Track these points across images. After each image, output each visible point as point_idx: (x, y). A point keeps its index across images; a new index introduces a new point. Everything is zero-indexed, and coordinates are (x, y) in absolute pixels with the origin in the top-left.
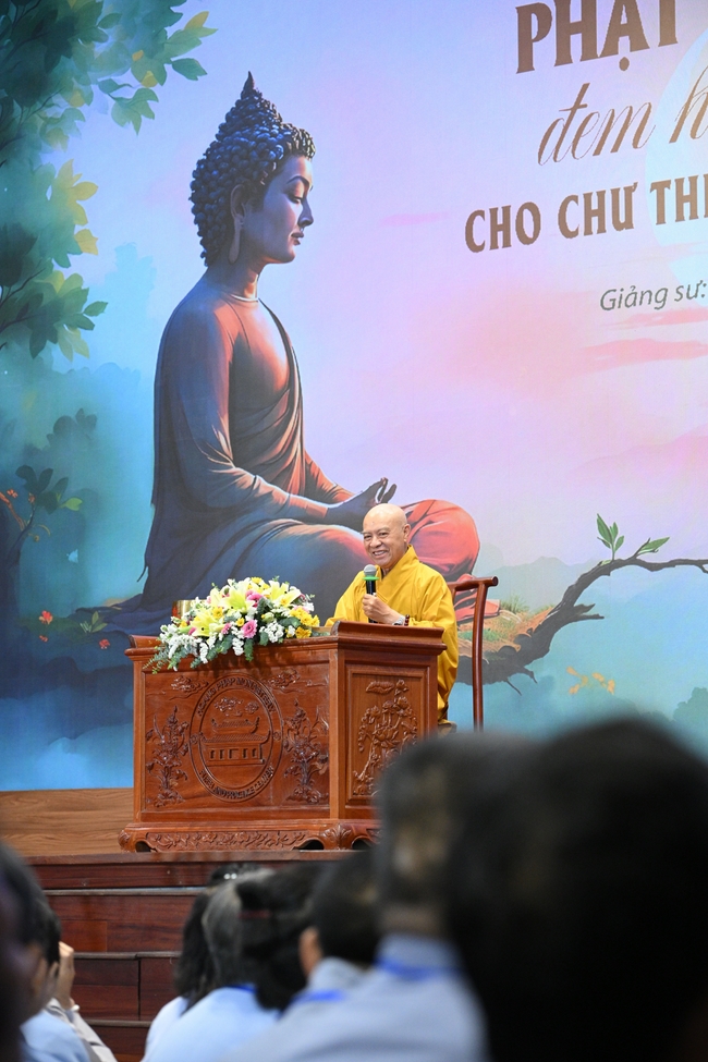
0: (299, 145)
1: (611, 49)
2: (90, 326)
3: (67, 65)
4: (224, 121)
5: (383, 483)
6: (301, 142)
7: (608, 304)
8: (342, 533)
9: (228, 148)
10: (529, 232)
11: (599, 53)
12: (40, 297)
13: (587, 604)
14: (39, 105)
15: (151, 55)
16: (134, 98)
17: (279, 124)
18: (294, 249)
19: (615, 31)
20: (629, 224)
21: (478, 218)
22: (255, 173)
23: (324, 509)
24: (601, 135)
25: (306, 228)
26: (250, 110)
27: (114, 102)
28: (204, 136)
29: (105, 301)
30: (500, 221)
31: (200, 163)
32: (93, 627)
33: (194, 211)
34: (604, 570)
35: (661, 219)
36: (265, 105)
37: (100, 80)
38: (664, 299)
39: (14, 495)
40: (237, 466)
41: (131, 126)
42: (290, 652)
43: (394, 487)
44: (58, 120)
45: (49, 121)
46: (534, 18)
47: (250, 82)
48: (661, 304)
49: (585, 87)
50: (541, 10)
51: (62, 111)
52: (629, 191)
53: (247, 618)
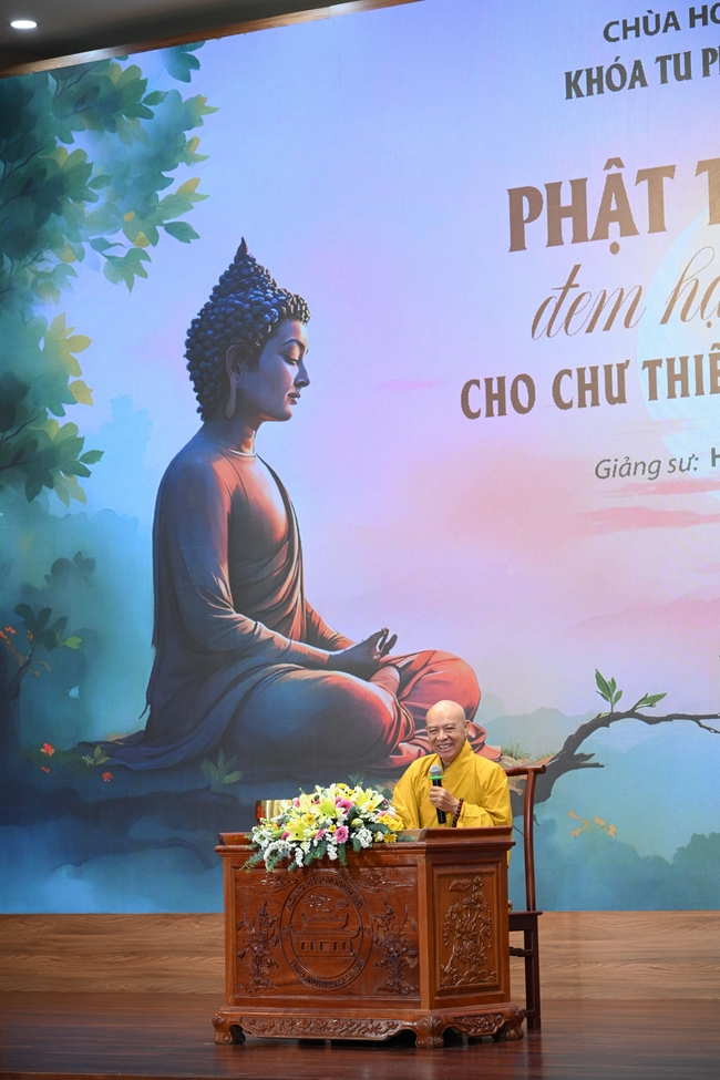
0: (294, 310)
1: (601, 233)
2: (87, 474)
3: (57, 222)
4: (218, 284)
5: (384, 633)
6: (296, 308)
7: (602, 473)
8: (343, 678)
9: (223, 309)
10: (524, 401)
11: (590, 236)
12: (35, 443)
13: (587, 753)
14: (29, 259)
15: (142, 216)
16: (127, 257)
17: (273, 289)
18: (290, 408)
19: (605, 217)
20: (621, 399)
21: (474, 387)
22: (250, 335)
23: (325, 655)
24: (593, 314)
25: (302, 389)
26: (243, 275)
27: (106, 260)
28: (196, 297)
29: (101, 450)
30: (495, 390)
31: (194, 322)
32: (96, 760)
33: (189, 368)
34: (603, 722)
35: (653, 396)
36: (259, 270)
37: (91, 238)
38: (658, 471)
39: (13, 632)
40: (237, 612)
41: (124, 283)
42: (379, 855)
43: (395, 637)
44: (50, 275)
45: (40, 275)
46: (525, 200)
47: (243, 248)
48: (654, 475)
49: (577, 268)
50: (531, 193)
51: (53, 266)
52: (622, 368)
53: (339, 824)
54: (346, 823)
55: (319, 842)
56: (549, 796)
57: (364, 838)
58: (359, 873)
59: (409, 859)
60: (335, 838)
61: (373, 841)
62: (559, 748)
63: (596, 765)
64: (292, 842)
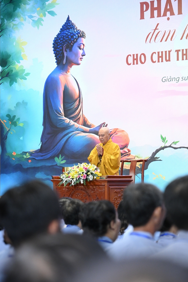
0: (82, 35)
1: (165, 15)
2: (26, 79)
3: (19, 11)
4: (62, 28)
6: (82, 34)
7: (164, 80)
8: (93, 136)
9: (63, 34)
10: (143, 61)
11: (162, 15)
12: (12, 71)
13: (158, 157)
14: (12, 20)
15: (42, 9)
16: (37, 20)
17: (76, 29)
18: (80, 62)
19: (166, 10)
20: (169, 60)
21: (129, 56)
22: (70, 42)
23: (88, 129)
24: (162, 37)
25: (84, 57)
26: (68, 25)
27: (32, 21)
28: (56, 31)
29: (30, 73)
30: (135, 58)
31: (55, 38)
32: (27, 157)
33: (54, 50)
34: (163, 148)
35: (178, 59)
36: (72, 24)
37: (28, 15)
38: (179, 80)
39: (6, 122)
40: (65, 117)
41: (36, 27)
42: (95, 182)
43: (107, 125)
44: (17, 25)
45: (14, 25)
46: (145, 5)
47: (68, 18)
48: (178, 81)
49: (158, 24)
50: (146, 3)
51: (18, 22)
52: (169, 52)
53: (84, 174)
54: (86, 174)
55: (78, 179)
56: (147, 168)
57: (91, 178)
58: (89, 187)
59: (103, 184)
60: (83, 178)
61: (93, 179)
62: (150, 155)
63: (160, 160)
64: (71, 179)
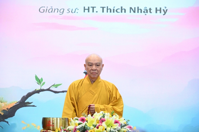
7: (41, 10)
13: (30, 102)
34: (38, 92)
38: (63, 12)
56: (14, 115)
62: (19, 99)
63: (34, 106)
